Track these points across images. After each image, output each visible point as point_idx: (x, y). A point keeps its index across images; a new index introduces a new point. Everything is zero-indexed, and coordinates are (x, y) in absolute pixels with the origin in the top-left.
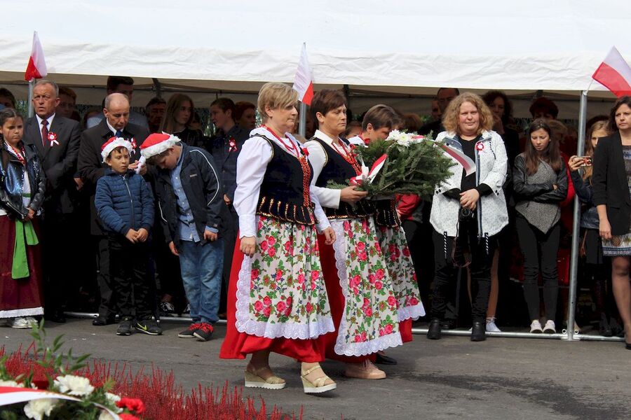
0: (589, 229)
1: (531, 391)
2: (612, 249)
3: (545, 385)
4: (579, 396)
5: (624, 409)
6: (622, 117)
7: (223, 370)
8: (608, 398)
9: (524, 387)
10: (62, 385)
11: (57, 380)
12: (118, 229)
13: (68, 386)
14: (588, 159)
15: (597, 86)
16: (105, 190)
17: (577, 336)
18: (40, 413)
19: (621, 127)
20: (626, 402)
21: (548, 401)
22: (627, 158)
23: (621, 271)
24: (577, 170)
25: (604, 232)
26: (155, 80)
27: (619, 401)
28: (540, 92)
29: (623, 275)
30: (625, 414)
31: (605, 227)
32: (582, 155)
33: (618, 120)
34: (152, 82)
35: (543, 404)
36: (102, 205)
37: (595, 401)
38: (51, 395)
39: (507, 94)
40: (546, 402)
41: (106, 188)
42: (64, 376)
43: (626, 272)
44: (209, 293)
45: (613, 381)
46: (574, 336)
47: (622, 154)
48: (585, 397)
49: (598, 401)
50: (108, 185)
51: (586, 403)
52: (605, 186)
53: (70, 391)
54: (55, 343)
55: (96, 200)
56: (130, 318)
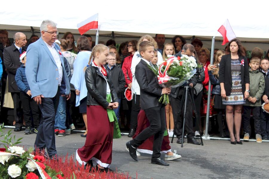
0: (215, 94)
1: (191, 159)
2: (225, 102)
3: (197, 157)
4: (211, 162)
5: (229, 167)
6: (233, 47)
7: (63, 149)
8: (223, 162)
9: (188, 158)
10: (12, 150)
11: (9, 148)
12: (23, 90)
13: (15, 150)
14: (216, 66)
15: (219, 35)
16: (20, 73)
17: (209, 138)
18: (4, 161)
19: (232, 51)
20: (230, 164)
21: (198, 163)
22: (233, 64)
23: (229, 111)
24: (211, 71)
25: (223, 95)
26: (32, 27)
27: (227, 164)
28: (194, 37)
29: (231, 113)
30: (229, 169)
31: (223, 92)
32: (212, 64)
33: (231, 48)
34: (30, 28)
35: (196, 164)
36: (18, 79)
37: (217, 164)
38: (8, 154)
39: (184, 37)
40: (198, 164)
41: (20, 72)
42: (12, 146)
43: (231, 112)
44: (62, 116)
45: (224, 156)
46: (208, 138)
47: (231, 63)
48: (213, 162)
49: (219, 163)
50: (21, 71)
51: (214, 164)
52: (224, 75)
53: (15, 152)
54: (9, 133)
55: (16, 77)
56: (30, 127)
